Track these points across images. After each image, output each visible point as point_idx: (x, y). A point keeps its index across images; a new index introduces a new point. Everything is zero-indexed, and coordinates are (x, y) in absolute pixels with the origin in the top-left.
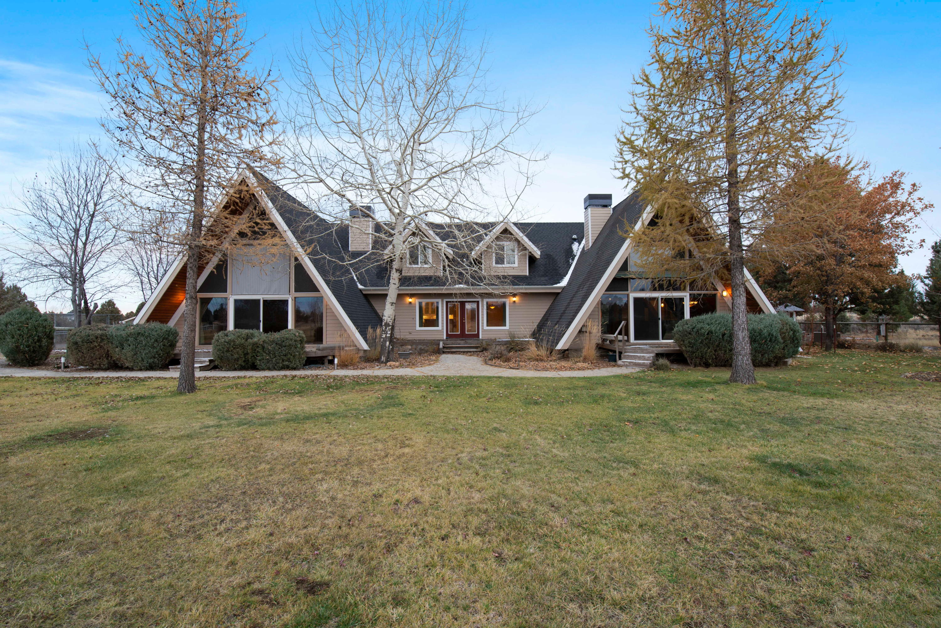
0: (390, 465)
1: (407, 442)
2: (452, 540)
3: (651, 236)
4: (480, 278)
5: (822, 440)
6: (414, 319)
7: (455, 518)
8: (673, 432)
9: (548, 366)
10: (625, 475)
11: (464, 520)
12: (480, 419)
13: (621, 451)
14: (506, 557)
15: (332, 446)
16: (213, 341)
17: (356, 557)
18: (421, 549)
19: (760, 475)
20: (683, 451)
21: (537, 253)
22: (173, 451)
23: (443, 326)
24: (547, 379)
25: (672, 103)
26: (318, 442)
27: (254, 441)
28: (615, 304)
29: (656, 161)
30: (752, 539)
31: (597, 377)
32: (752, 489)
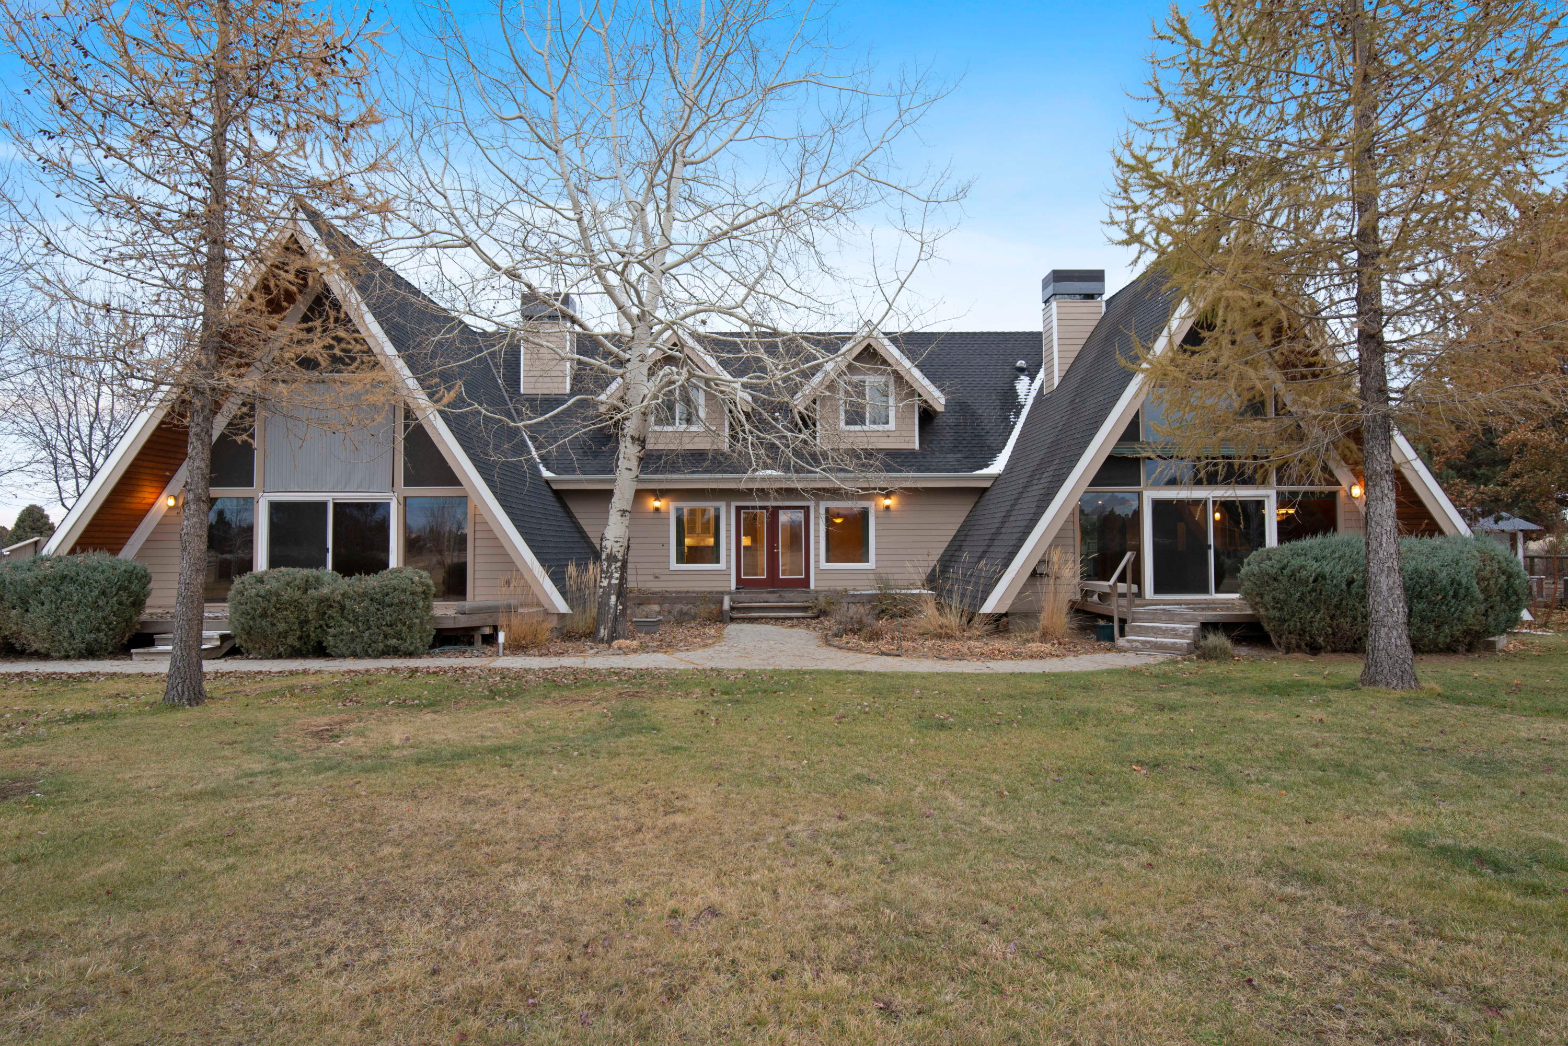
0: (651, 848)
1: (678, 803)
2: (792, 980)
3: (1189, 368)
4: (813, 456)
5: (1550, 805)
6: (666, 545)
7: (794, 941)
8: (1232, 785)
9: (965, 650)
10: (1130, 865)
11: (813, 945)
12: (826, 758)
13: (1122, 821)
14: (899, 1008)
15: (522, 812)
16: (231, 594)
17: (609, 1009)
18: (733, 995)
19: (1411, 869)
20: (1251, 822)
21: (938, 399)
22: (190, 823)
23: (729, 562)
24: (963, 676)
25: (1237, 78)
26: (492, 804)
27: (356, 803)
28: (1112, 512)
29: (1200, 207)
30: (1384, 984)
31: (1071, 673)
32: (1391, 895)
